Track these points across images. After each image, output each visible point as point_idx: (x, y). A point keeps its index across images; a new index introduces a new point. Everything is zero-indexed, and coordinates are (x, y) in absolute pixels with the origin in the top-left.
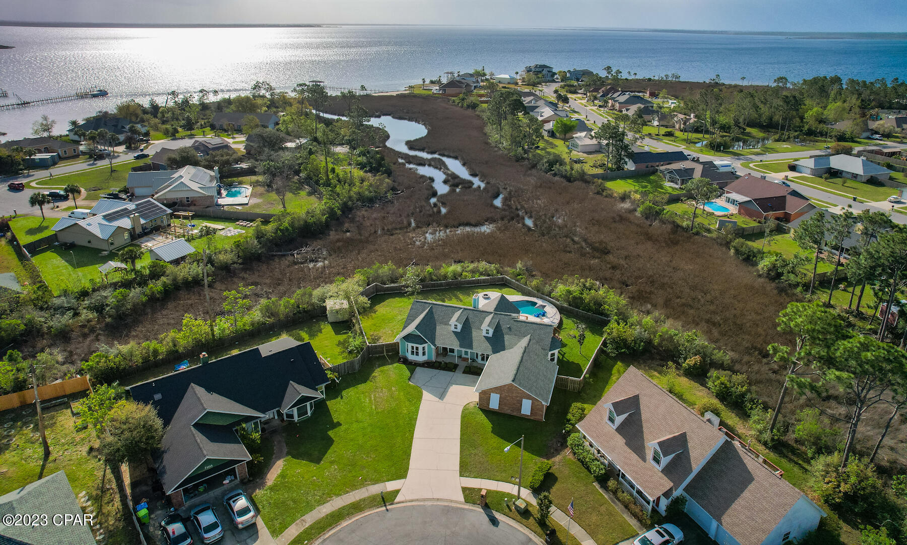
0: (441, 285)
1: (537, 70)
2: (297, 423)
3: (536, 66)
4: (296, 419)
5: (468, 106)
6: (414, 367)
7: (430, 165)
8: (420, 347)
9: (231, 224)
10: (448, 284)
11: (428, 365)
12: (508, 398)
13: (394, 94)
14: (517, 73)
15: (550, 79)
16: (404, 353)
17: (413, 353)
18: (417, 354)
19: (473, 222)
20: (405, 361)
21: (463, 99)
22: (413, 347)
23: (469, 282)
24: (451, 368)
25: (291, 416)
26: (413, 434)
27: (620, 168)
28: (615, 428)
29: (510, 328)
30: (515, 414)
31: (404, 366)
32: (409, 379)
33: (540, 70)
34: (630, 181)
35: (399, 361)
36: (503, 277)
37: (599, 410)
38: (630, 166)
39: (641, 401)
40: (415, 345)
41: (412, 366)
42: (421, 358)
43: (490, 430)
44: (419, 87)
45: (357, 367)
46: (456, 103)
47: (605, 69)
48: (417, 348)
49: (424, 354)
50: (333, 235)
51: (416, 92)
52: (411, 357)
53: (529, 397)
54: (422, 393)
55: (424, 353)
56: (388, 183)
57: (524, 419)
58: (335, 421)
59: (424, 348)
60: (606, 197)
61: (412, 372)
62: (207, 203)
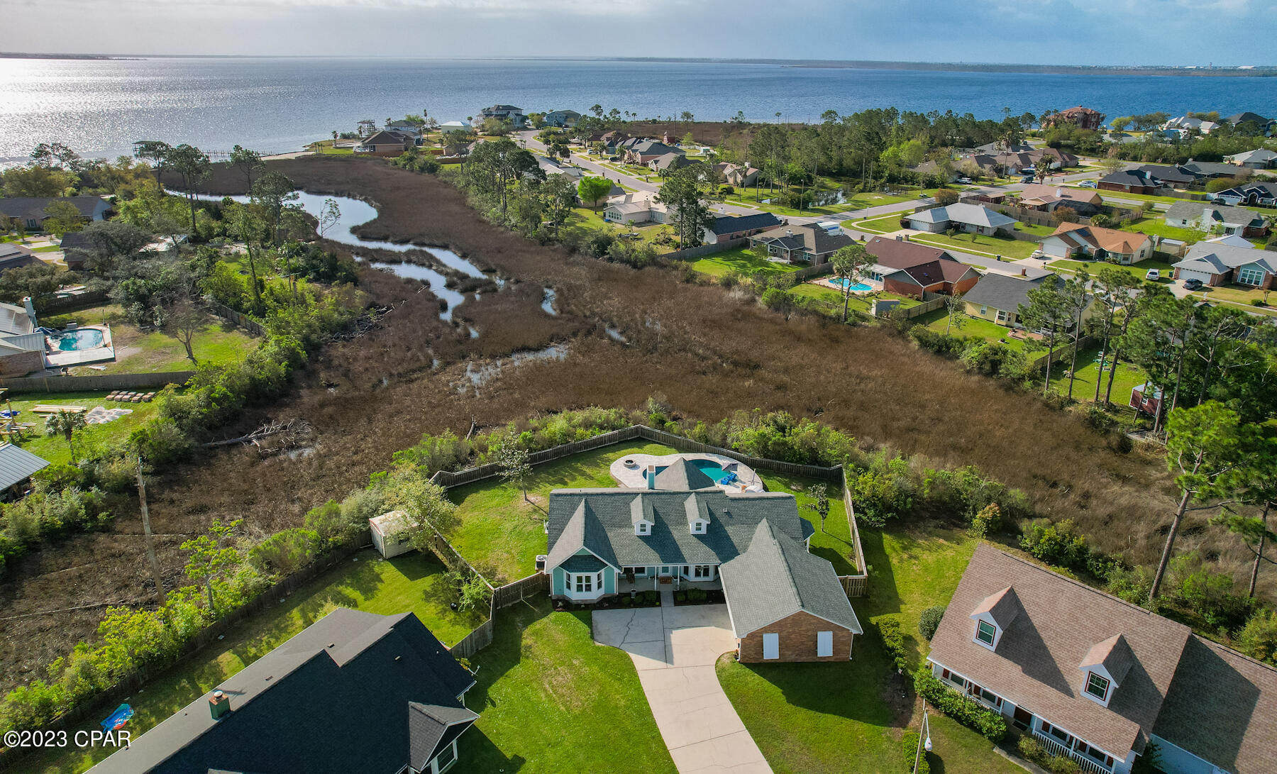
0: (545, 456)
1: (500, 113)
3: (498, 108)
5: (422, 170)
6: (588, 612)
7: (409, 262)
8: (594, 576)
9: (95, 401)
10: (556, 453)
11: (609, 603)
12: (793, 636)
13: (293, 157)
14: (470, 119)
15: (520, 125)
16: (561, 590)
17: (579, 588)
18: (589, 588)
19: (531, 343)
20: (568, 606)
21: (411, 159)
22: (580, 579)
23: (587, 445)
24: (649, 600)
26: (662, 741)
27: (696, 243)
28: (993, 649)
29: (728, 513)
30: (804, 659)
31: (569, 616)
32: (592, 637)
33: (505, 112)
34: (719, 260)
35: (555, 607)
36: (637, 428)
37: (952, 625)
38: (710, 239)
39: (1021, 597)
40: (584, 575)
41: (583, 611)
42: (595, 595)
43: (784, 699)
44: (329, 143)
46: (401, 166)
47: (592, 109)
48: (588, 579)
49: (599, 586)
50: (308, 397)
51: (328, 151)
52: (574, 595)
53: (827, 627)
54: (630, 659)
55: (602, 583)
56: (361, 297)
57: (825, 664)
58: (509, 755)
59: (599, 576)
60: (701, 285)
61: (589, 622)
62: (28, 366)
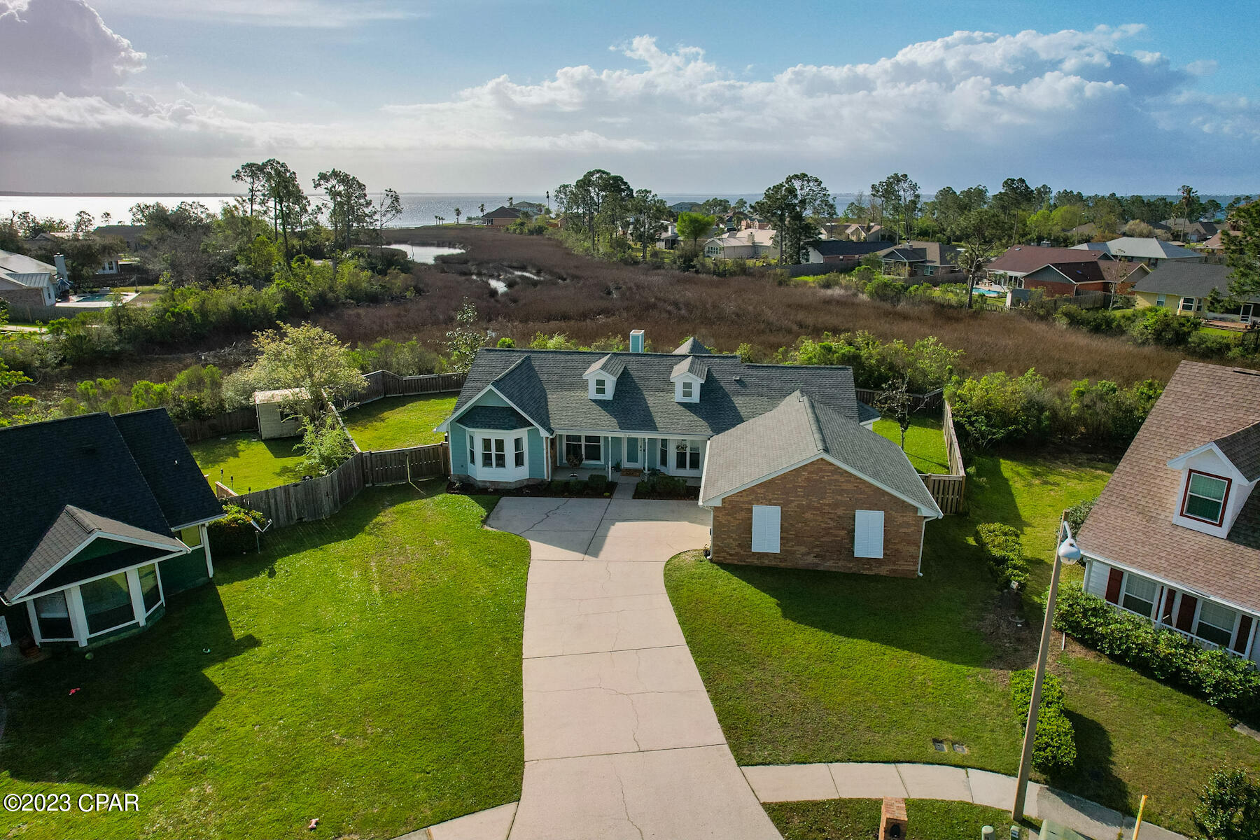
5: (531, 232)
6: (497, 497)
8: (509, 437)
11: (532, 489)
12: (808, 515)
16: (464, 466)
17: (487, 460)
18: (501, 461)
20: (469, 487)
21: (522, 224)
22: (487, 443)
25: (64, 626)
26: (519, 647)
28: (1223, 532)
31: (466, 499)
32: (485, 522)
35: (450, 489)
38: (815, 258)
41: (489, 495)
42: (511, 474)
45: (327, 504)
48: (500, 444)
49: (519, 460)
52: (482, 473)
53: (875, 499)
54: (529, 546)
55: (521, 455)
58: (238, 634)
60: (794, 287)
62: (29, 304)
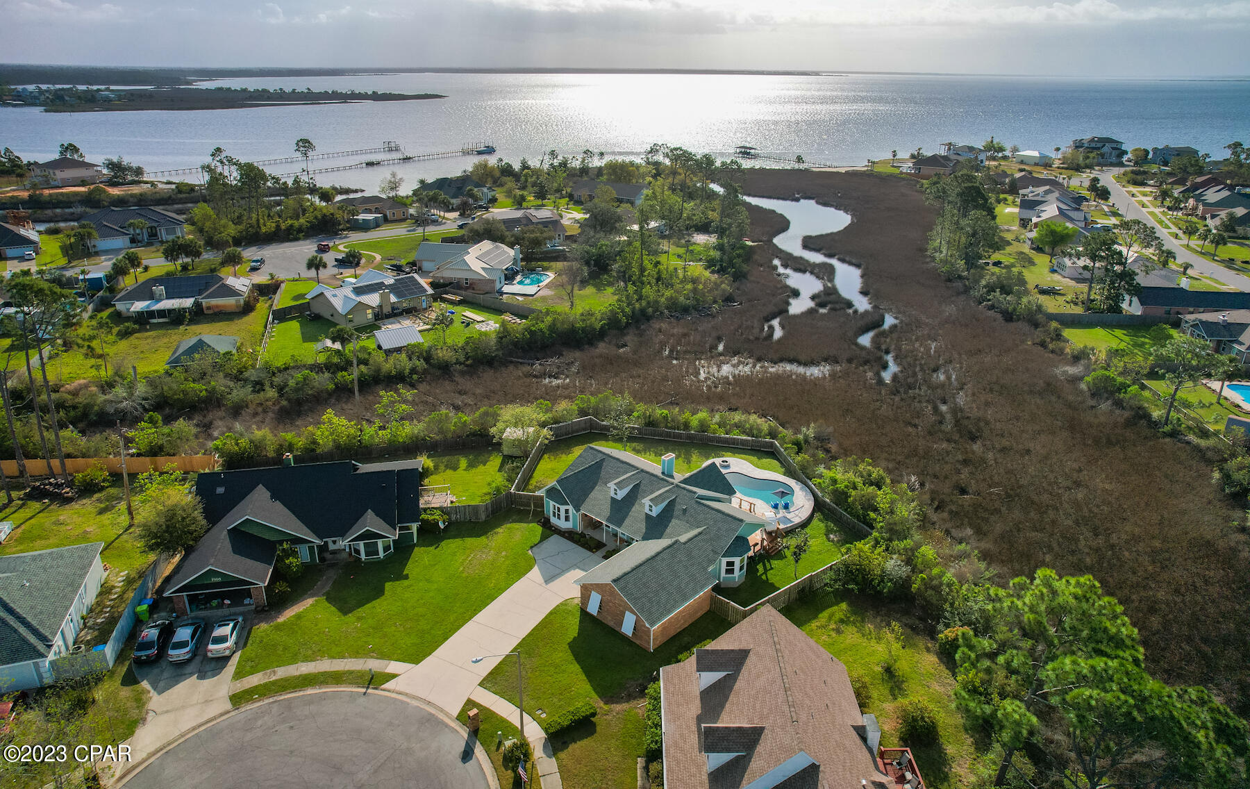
0: (679, 436)
1: (1093, 145)
2: (363, 562)
3: (1092, 140)
4: (363, 557)
7: (812, 273)
8: (563, 508)
9: (492, 316)
10: (690, 437)
11: (570, 535)
13: (843, 170)
14: (1058, 149)
16: (548, 511)
17: (554, 514)
18: (559, 517)
19: (803, 358)
20: (544, 522)
22: (555, 507)
23: (719, 440)
24: (592, 546)
25: (358, 552)
26: (476, 615)
27: (1118, 310)
28: (699, 690)
29: (685, 511)
32: (532, 547)
33: (1099, 145)
34: (1118, 332)
35: (538, 520)
36: (772, 442)
39: (748, 661)
40: (557, 505)
42: (562, 524)
43: (569, 640)
44: (885, 162)
45: (483, 517)
48: (559, 510)
49: (567, 519)
50: (602, 348)
51: (878, 169)
52: (552, 519)
53: (632, 612)
54: (532, 568)
58: (406, 571)
59: (567, 511)
60: (1053, 352)
61: (544, 538)
62: (488, 288)
